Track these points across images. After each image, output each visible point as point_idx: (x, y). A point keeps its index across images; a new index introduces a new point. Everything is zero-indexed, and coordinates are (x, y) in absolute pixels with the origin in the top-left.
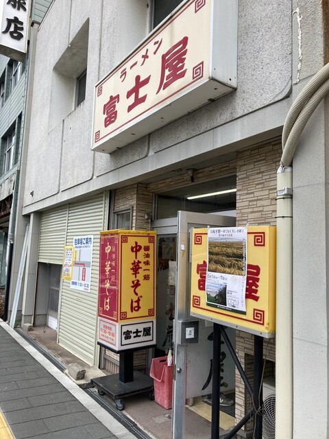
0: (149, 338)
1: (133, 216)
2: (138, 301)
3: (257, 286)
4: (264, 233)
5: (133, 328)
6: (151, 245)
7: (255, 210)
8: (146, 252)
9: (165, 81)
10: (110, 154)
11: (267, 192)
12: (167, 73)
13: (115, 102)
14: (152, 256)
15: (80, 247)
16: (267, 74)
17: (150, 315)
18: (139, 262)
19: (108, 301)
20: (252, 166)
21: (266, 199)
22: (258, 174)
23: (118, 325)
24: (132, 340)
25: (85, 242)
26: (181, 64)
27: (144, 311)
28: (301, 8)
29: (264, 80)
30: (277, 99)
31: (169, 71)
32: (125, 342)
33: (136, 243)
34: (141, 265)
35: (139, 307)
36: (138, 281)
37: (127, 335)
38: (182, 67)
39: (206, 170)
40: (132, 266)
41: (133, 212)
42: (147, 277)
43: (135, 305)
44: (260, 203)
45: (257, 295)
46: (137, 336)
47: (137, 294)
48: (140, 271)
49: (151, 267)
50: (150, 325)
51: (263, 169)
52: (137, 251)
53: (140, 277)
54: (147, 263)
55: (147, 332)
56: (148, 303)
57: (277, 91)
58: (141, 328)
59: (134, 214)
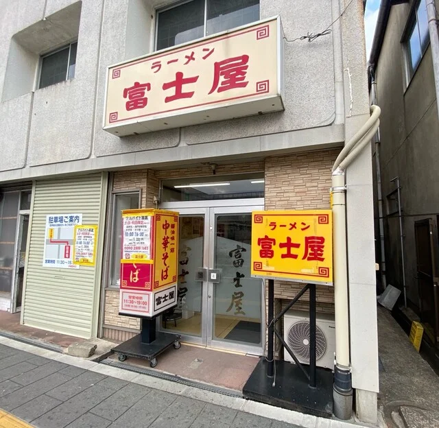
0: (173, 300)
1: (142, 198)
2: (166, 271)
3: (322, 251)
4: (328, 215)
5: (162, 295)
6: (176, 223)
7: (282, 199)
8: (173, 229)
9: (219, 85)
10: (121, 137)
11: (293, 188)
12: (222, 79)
13: (144, 89)
14: (176, 232)
15: (59, 225)
16: (314, 106)
17: (174, 281)
18: (168, 238)
19: (137, 273)
20: (279, 168)
21: (291, 192)
22: (284, 174)
23: (152, 294)
24: (162, 304)
25: (68, 220)
26: (240, 76)
27: (170, 279)
28: (351, 68)
29: (311, 108)
30: (322, 125)
31: (225, 78)
32: (157, 307)
33: (166, 221)
34: (169, 240)
35: (167, 276)
36: (167, 253)
37: (158, 301)
38: (243, 78)
39: (227, 166)
40: (163, 241)
41: (142, 195)
42: (172, 250)
43: (164, 274)
44: (286, 195)
45: (323, 257)
46: (166, 300)
47: (166, 265)
48: (168, 245)
49: (175, 241)
50: (173, 289)
51: (289, 171)
52: (167, 228)
53: (168, 250)
54: (173, 238)
55: (171, 295)
56: (173, 271)
57: (323, 120)
58: (167, 293)
59: (144, 196)
